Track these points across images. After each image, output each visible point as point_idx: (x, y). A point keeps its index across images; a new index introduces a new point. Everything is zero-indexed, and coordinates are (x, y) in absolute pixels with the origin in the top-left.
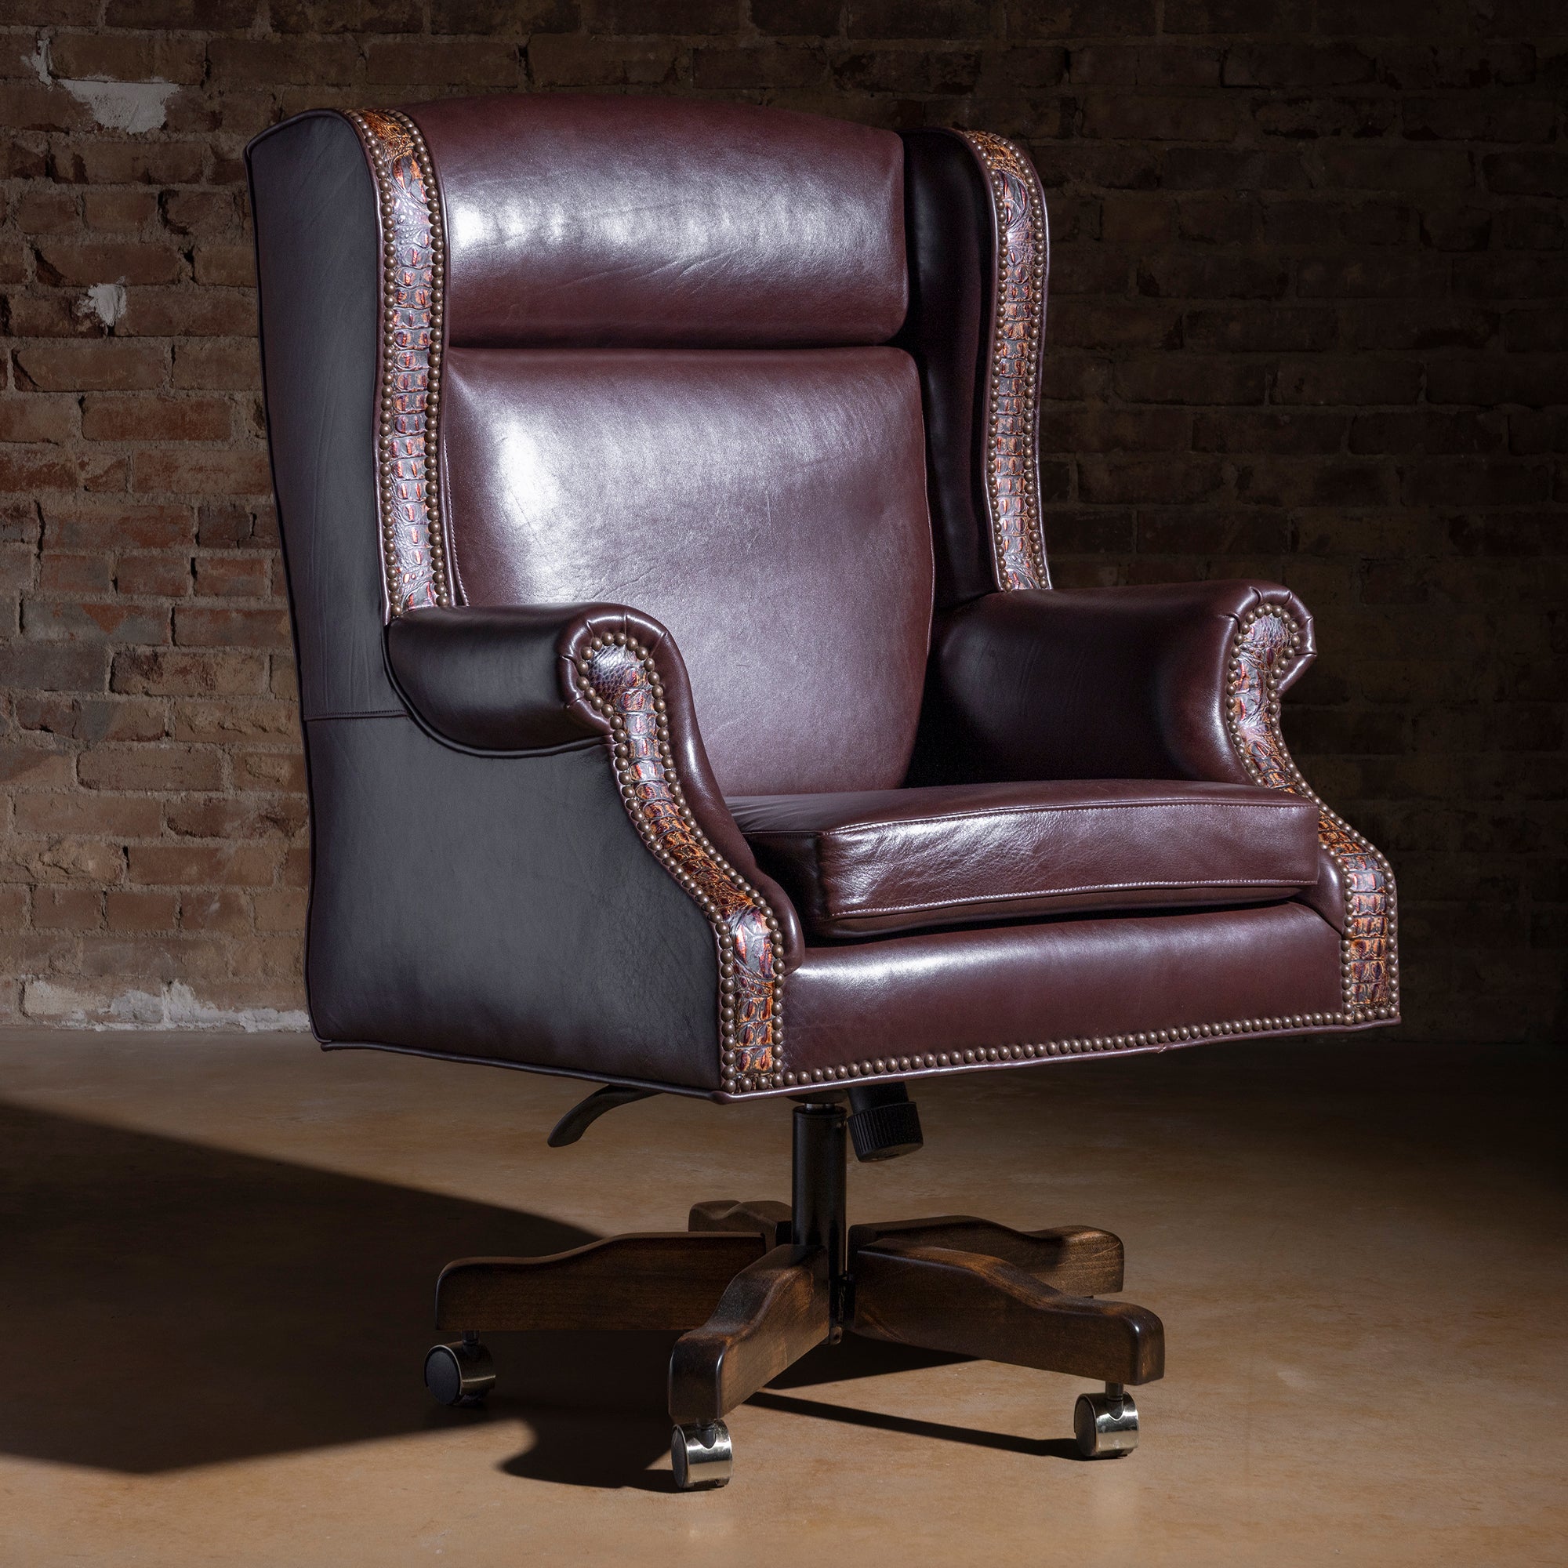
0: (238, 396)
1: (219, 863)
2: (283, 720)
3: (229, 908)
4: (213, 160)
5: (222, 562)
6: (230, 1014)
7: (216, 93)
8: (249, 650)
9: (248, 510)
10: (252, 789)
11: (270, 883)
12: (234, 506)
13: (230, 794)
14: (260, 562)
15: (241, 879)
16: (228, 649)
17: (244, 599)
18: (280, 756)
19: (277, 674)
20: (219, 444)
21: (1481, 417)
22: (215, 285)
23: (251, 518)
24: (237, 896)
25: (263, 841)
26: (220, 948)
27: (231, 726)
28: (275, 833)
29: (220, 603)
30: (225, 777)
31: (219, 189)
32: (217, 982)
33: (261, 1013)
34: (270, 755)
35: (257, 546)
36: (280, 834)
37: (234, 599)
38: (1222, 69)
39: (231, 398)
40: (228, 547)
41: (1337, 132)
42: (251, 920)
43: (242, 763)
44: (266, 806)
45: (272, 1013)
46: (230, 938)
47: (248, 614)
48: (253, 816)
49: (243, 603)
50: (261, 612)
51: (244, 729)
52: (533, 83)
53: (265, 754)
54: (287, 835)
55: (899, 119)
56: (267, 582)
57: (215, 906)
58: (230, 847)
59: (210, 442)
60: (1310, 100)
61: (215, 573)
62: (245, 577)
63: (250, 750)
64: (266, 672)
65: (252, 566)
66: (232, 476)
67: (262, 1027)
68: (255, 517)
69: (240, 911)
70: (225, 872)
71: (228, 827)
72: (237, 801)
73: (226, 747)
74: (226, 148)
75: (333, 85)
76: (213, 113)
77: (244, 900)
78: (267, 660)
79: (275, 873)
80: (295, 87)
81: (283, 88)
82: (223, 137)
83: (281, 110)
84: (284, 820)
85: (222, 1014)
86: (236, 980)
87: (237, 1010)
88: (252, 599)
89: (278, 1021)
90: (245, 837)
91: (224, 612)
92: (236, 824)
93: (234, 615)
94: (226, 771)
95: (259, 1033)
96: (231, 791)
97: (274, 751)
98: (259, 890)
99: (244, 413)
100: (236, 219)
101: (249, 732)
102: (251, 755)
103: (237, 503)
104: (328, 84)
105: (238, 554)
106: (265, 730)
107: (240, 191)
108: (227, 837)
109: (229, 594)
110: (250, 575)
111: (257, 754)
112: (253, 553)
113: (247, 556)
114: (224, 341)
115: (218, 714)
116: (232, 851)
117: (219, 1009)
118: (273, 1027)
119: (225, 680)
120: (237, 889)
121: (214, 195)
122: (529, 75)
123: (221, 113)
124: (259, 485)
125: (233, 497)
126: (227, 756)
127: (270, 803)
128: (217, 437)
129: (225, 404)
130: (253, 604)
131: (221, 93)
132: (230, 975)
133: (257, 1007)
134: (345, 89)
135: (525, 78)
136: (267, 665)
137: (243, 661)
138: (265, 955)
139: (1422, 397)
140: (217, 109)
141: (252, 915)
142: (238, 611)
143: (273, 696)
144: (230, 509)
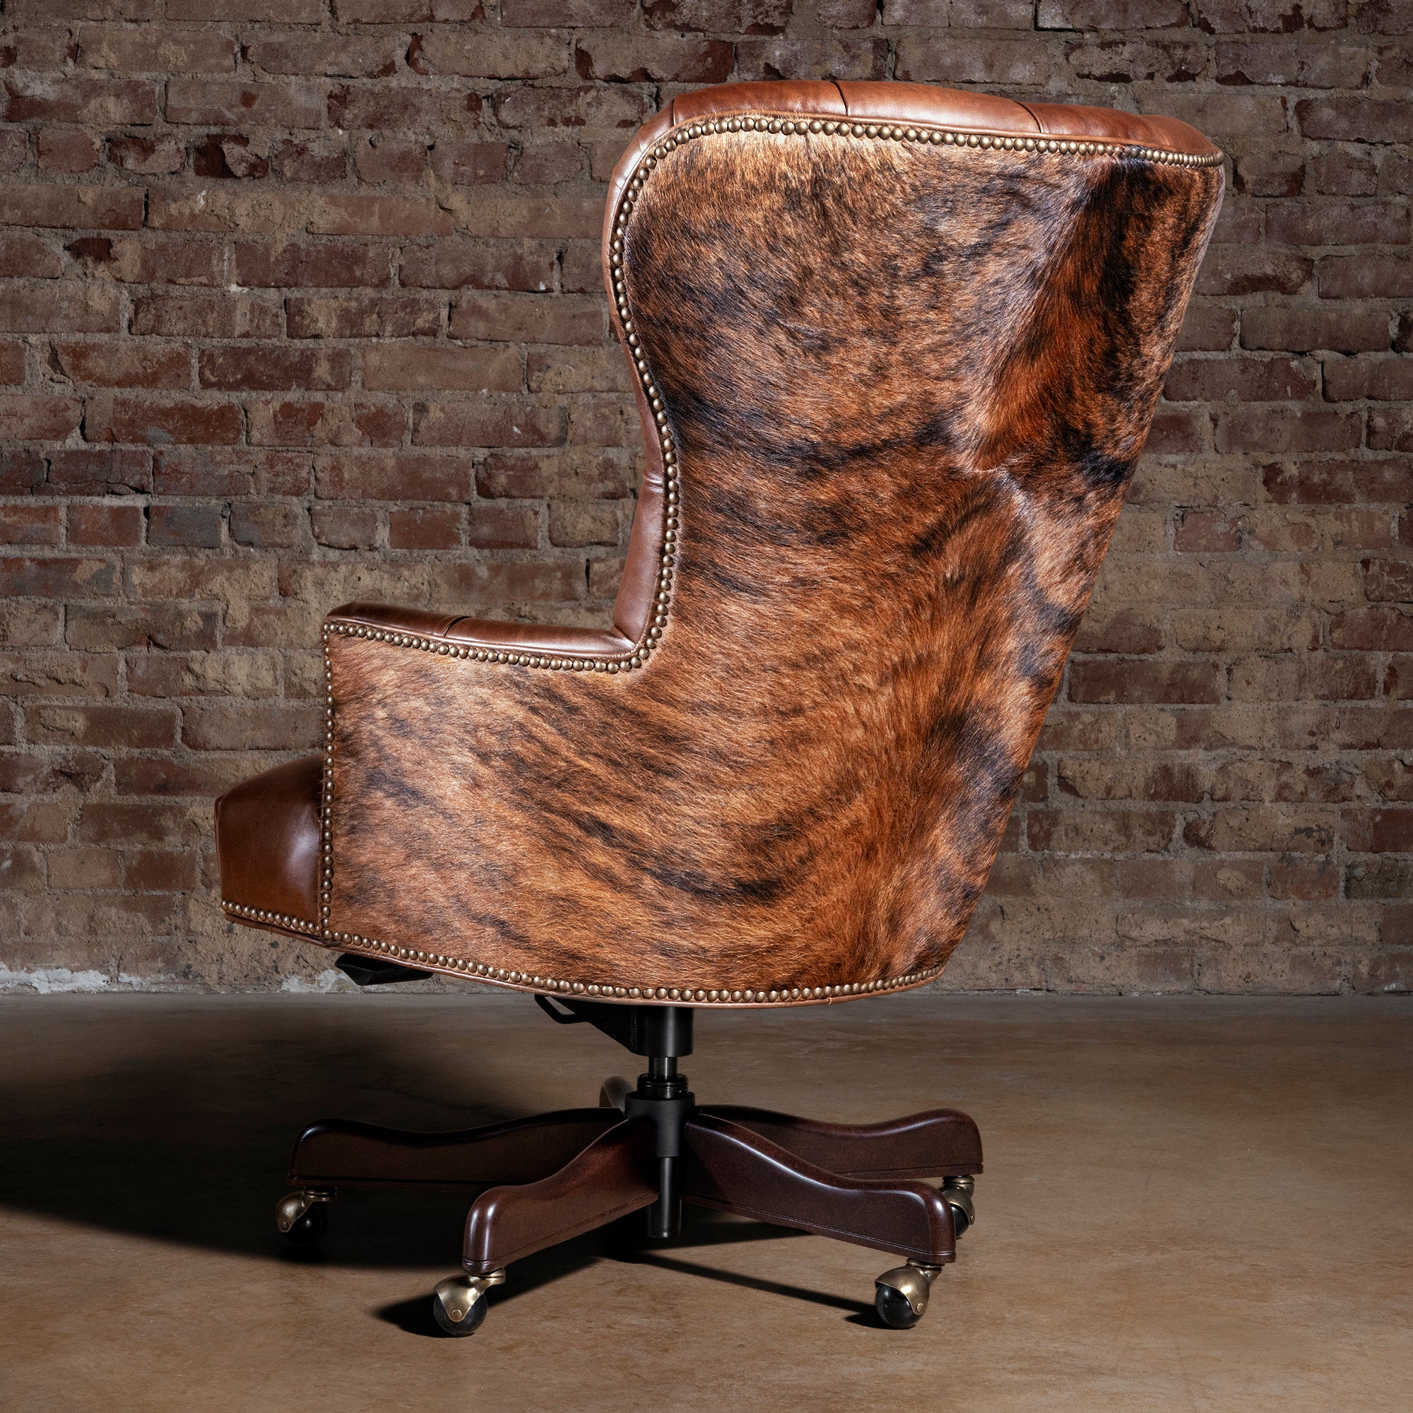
0: (33, 339)
1: (11, 818)
2: (79, 672)
3: (21, 866)
4: (7, 97)
5: (15, 509)
6: (22, 975)
7: (10, 28)
8: (43, 600)
9: (42, 455)
10: (46, 743)
11: (63, 840)
12: (28, 452)
13: (23, 748)
14: (55, 509)
15: (34, 836)
16: (21, 598)
17: (38, 547)
18: (75, 708)
19: (73, 624)
20: (12, 389)
21: (1294, 364)
22: (7, 224)
23: (45, 464)
24: (29, 853)
25: (56, 797)
26: (12, 908)
27: (25, 678)
28: (68, 788)
29: (12, 552)
30: (17, 730)
31: (10, 126)
32: (9, 941)
33: (55, 973)
34: (65, 708)
35: (52, 493)
36: (76, 790)
37: (27, 547)
38: (1036, 11)
39: (25, 341)
40: (21, 494)
41: (1150, 76)
42: (44, 878)
43: (34, 716)
44: (60, 760)
45: (66, 974)
46: (22, 897)
47: (43, 563)
48: (46, 770)
49: (36, 551)
50: (56, 561)
51: (38, 681)
52: (337, 20)
53: (60, 708)
54: (81, 790)
55: (710, 60)
56: (63, 531)
57: (7, 864)
58: (22, 802)
59: (3, 386)
60: (1124, 44)
61: (8, 520)
62: (39, 525)
63: (44, 702)
64: (61, 624)
65: (47, 513)
66: (26, 421)
67: (55, 988)
68: (49, 463)
69: (33, 869)
70: (17, 828)
71: (20, 782)
72: (30, 755)
73: (19, 700)
74: (21, 85)
75: (131, 21)
76: (7, 49)
77: (37, 858)
78: (62, 610)
79: (69, 829)
80: (92, 23)
81: (81, 24)
82: (17, 72)
83: (78, 46)
84: (78, 774)
85: (14, 974)
86: (29, 939)
87: (30, 971)
88: (46, 547)
89: (71, 981)
90: (38, 792)
91: (18, 560)
92: (30, 778)
93: (28, 563)
94: (19, 723)
95: (53, 994)
96: (24, 745)
97: (70, 704)
98: (52, 847)
99: (38, 356)
100: (31, 158)
101: (42, 683)
102: (45, 708)
103: (31, 449)
104: (126, 20)
105: (32, 501)
106: (59, 682)
107: (35, 129)
108: (20, 792)
109: (22, 543)
110: (44, 522)
111: (51, 707)
112: (48, 501)
113: (41, 504)
114: (18, 282)
115: (11, 666)
116: (25, 807)
117: (11, 970)
118: (67, 988)
119: (19, 632)
120: (29, 846)
121: (8, 132)
122: (333, 11)
123: (15, 48)
124: (54, 430)
125: (27, 443)
126: (20, 709)
127: (65, 758)
128: (11, 381)
129: (18, 346)
130: (48, 553)
131: (16, 28)
132: (22, 935)
133: (50, 968)
134: (144, 25)
135: (328, 14)
136: (61, 616)
137: (37, 611)
138: (58, 914)
139: (1236, 341)
140: (12, 44)
141: (45, 871)
142: (32, 560)
143: (67, 647)
144: (24, 455)
